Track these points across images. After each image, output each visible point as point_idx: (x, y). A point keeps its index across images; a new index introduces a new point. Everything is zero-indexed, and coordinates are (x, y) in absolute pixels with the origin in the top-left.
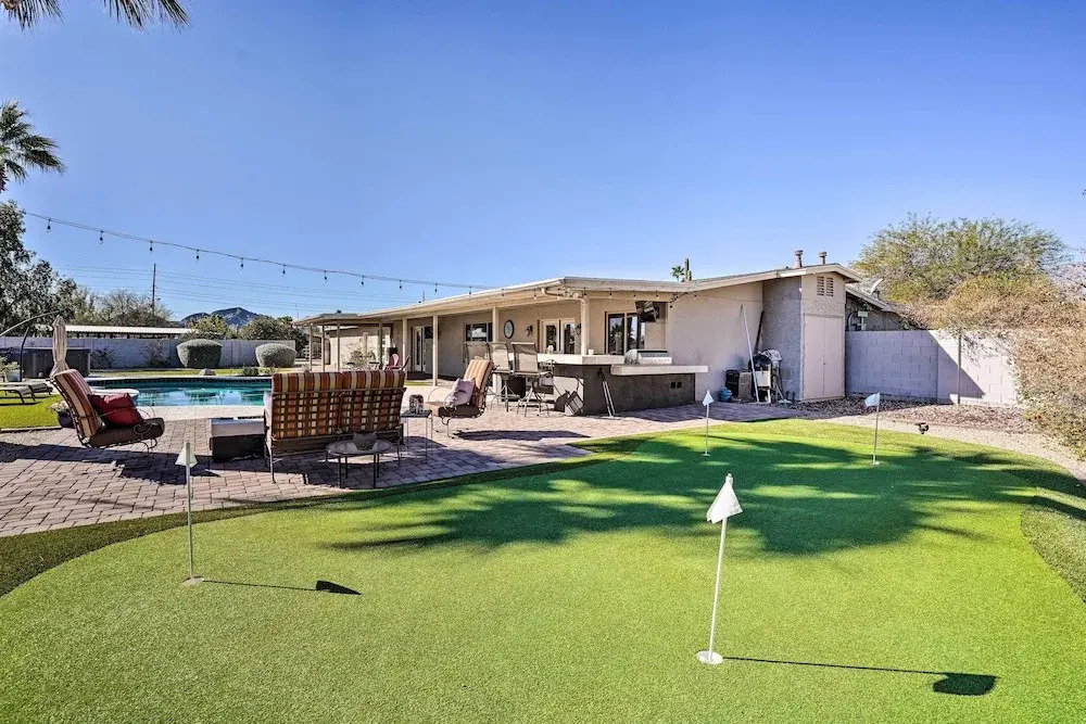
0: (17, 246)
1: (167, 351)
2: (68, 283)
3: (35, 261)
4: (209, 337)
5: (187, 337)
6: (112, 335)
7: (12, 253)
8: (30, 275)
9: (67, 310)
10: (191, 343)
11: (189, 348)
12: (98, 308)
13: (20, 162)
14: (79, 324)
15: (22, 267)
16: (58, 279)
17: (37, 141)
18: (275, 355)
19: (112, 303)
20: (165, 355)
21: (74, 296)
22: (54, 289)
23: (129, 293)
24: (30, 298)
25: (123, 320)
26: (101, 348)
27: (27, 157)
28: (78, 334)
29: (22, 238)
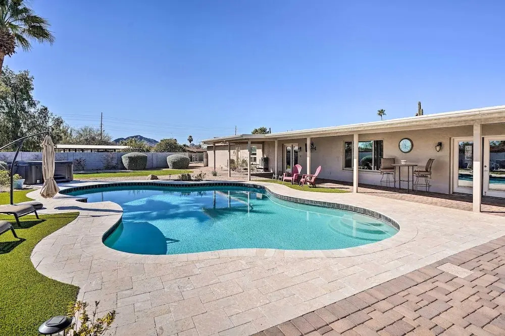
0: (29, 98)
1: (116, 160)
2: (58, 119)
3: (39, 107)
4: (139, 151)
5: (126, 151)
6: (82, 150)
7: (26, 103)
8: (36, 115)
9: (58, 135)
10: (130, 154)
11: (129, 157)
12: (74, 135)
13: (25, 36)
14: (65, 144)
15: (32, 110)
16: (52, 117)
17: (35, 19)
18: (179, 161)
19: (82, 132)
20: (114, 163)
21: (61, 128)
22: (50, 123)
23: (90, 127)
24: (37, 129)
25: (88, 142)
26: (78, 158)
27: (29, 31)
28: (64, 149)
29: (32, 93)
